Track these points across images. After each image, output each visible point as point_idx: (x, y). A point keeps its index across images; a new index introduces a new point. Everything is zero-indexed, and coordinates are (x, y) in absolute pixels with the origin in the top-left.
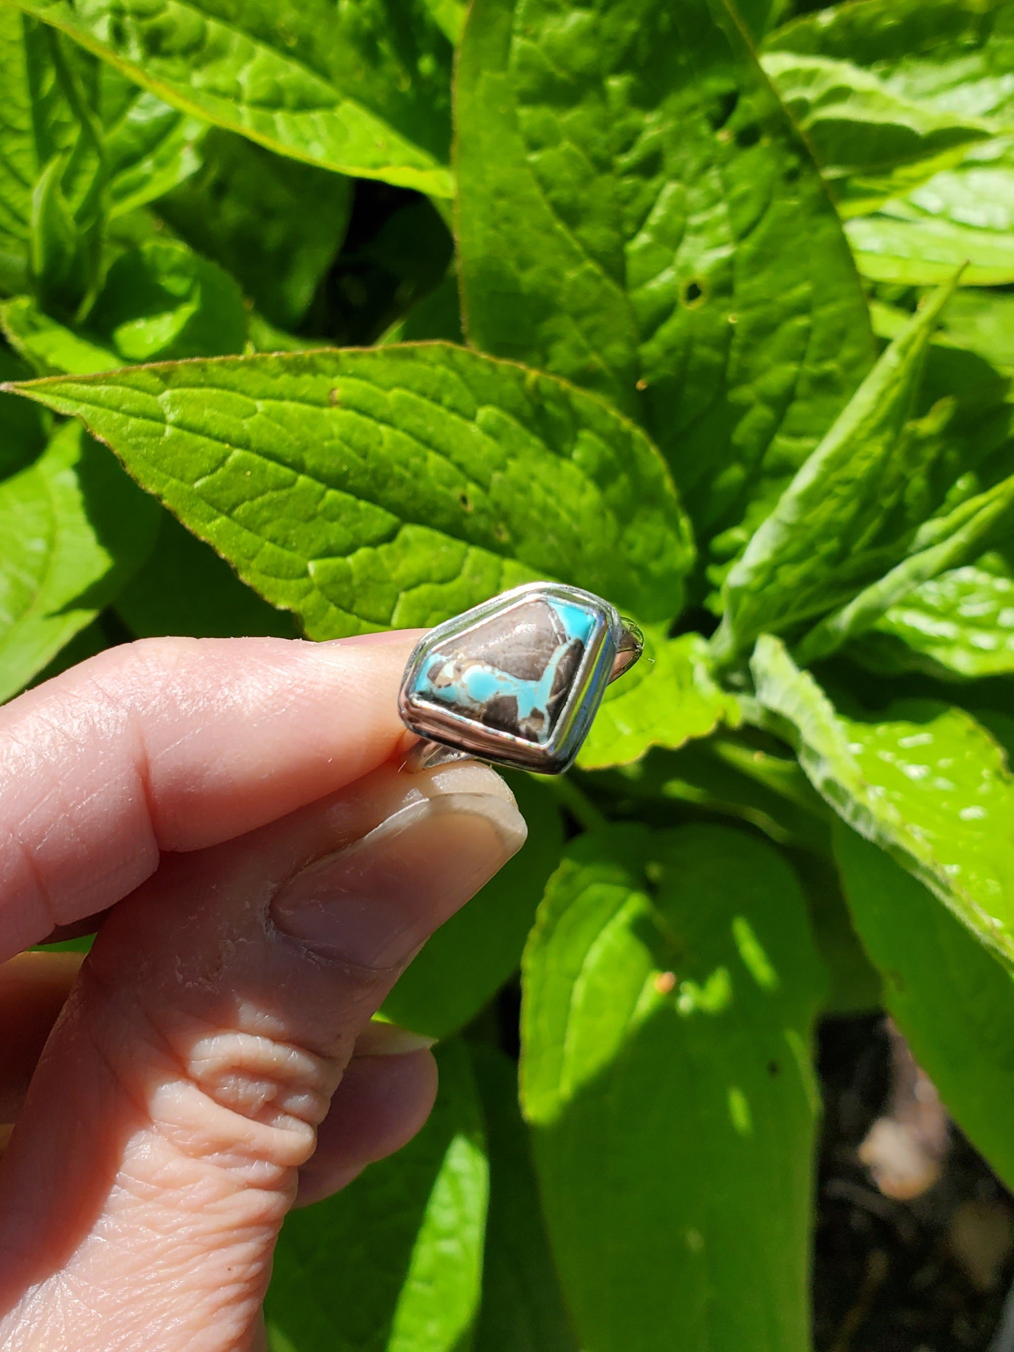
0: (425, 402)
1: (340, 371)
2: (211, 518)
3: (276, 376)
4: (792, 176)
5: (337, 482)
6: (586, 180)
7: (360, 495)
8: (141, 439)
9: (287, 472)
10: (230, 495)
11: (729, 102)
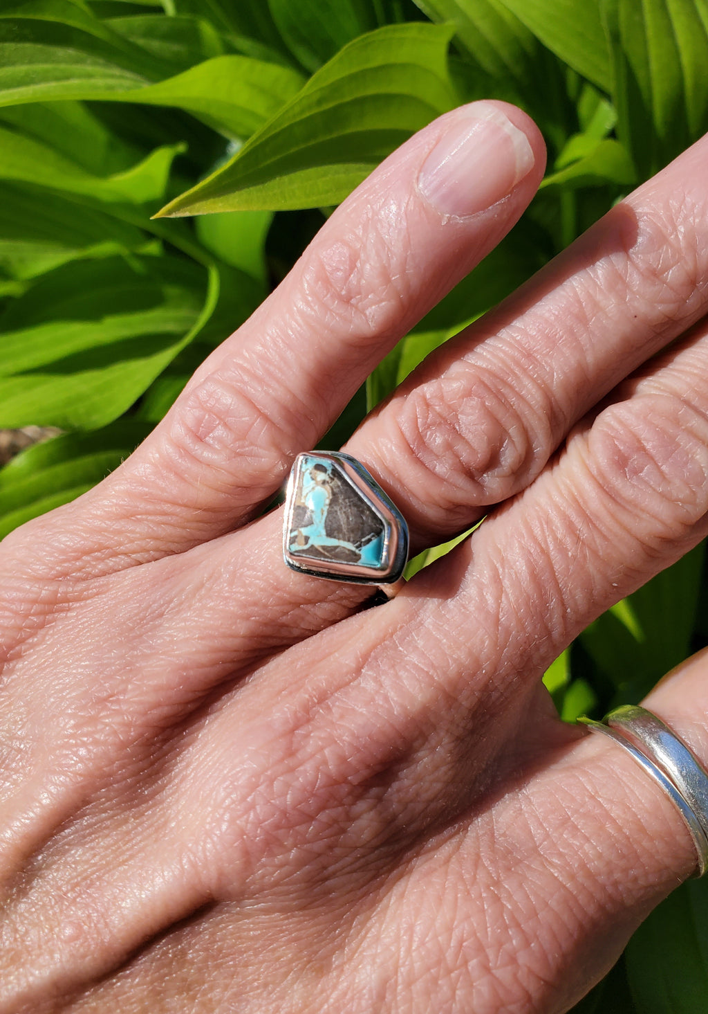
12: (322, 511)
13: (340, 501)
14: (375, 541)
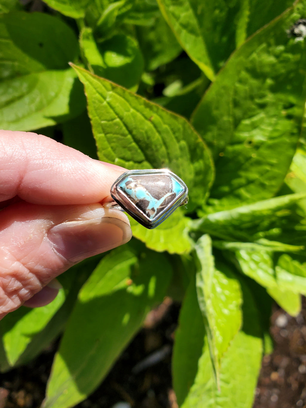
0: (171, 133)
1: (157, 112)
2: (100, 133)
3: (140, 104)
4: (292, 134)
5: (137, 141)
6: (245, 98)
7: (141, 148)
8: (97, 101)
9: (126, 132)
10: (108, 130)
11: (291, 106)
14: (173, 184)
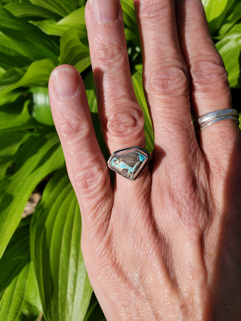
12: (126, 165)
13: (126, 160)
14: (139, 156)
